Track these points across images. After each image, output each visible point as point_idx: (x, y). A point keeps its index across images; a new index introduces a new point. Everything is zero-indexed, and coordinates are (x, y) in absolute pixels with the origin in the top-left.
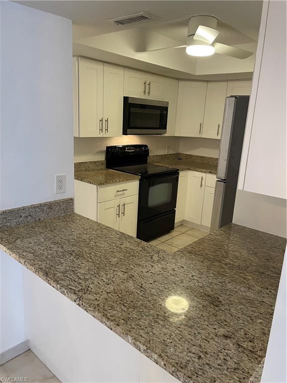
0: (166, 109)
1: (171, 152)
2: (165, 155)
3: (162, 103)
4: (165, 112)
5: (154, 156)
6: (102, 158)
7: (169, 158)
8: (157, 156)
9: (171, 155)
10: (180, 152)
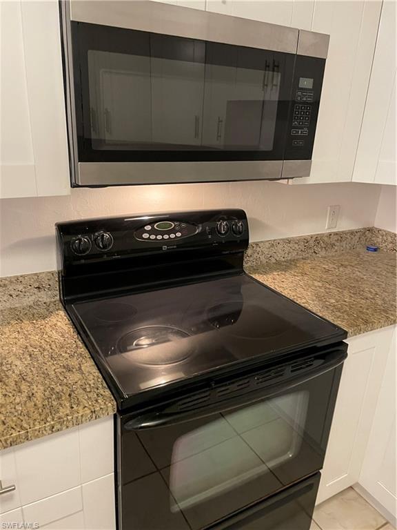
0: (315, 67)
1: (345, 225)
2: (317, 240)
3: (292, 37)
4: (306, 83)
5: (273, 244)
6: (49, 262)
7: (333, 245)
8: (289, 241)
9: (341, 236)
10: (377, 224)
